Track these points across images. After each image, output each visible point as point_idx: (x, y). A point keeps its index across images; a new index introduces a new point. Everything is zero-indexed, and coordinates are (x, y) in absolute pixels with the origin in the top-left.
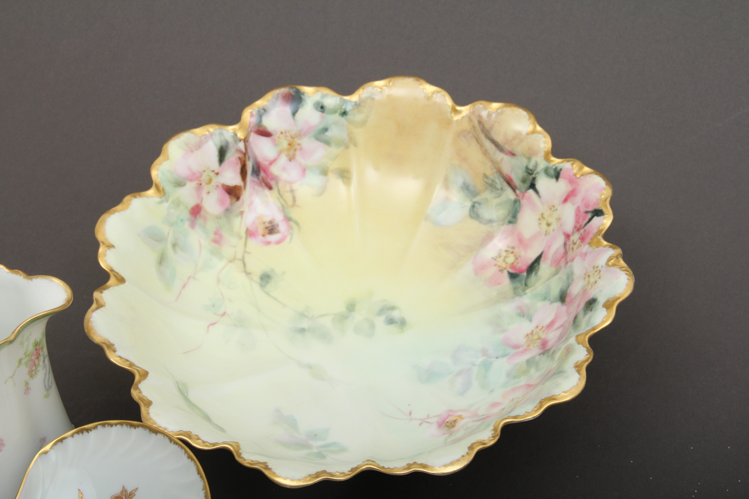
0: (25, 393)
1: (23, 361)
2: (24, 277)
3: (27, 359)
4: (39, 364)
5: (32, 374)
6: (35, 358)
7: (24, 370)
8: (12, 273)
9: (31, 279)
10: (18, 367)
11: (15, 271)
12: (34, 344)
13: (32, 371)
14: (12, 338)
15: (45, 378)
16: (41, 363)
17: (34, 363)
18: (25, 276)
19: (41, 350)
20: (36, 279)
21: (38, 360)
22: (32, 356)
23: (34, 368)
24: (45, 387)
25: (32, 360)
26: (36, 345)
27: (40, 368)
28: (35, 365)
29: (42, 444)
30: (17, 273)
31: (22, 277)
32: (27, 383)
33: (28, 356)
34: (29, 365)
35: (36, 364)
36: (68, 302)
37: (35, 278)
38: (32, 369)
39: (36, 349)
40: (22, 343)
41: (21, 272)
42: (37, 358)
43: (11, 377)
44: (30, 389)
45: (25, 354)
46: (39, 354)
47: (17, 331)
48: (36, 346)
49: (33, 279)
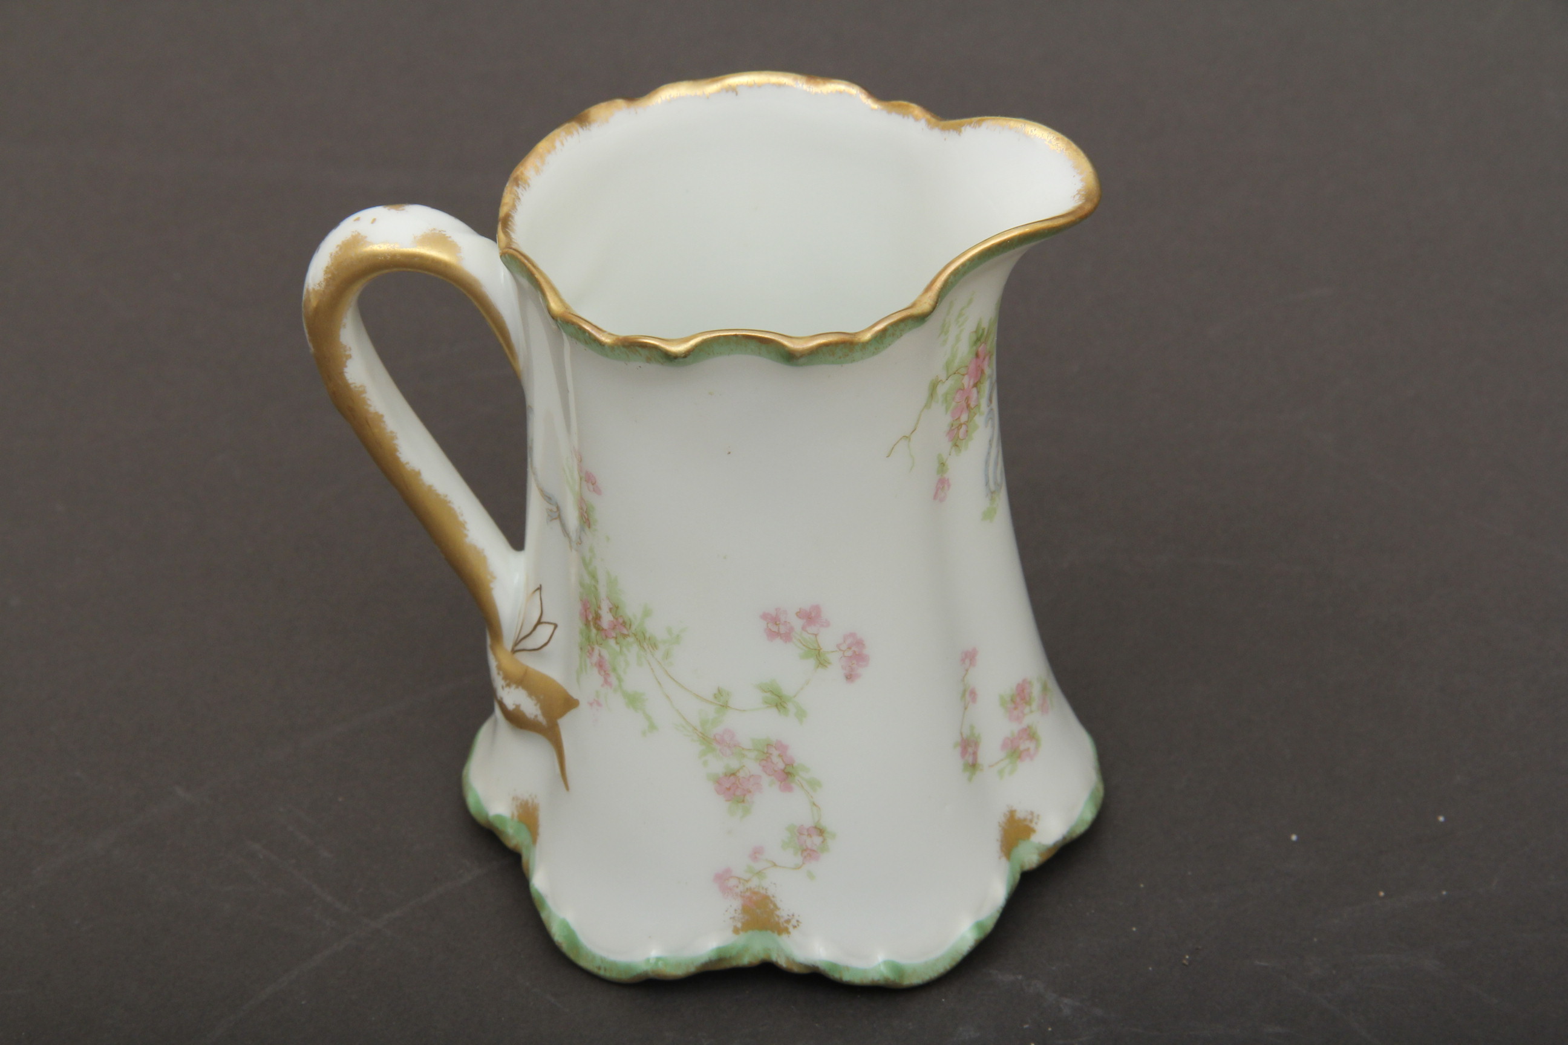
0: (935, 497)
1: (941, 390)
2: (928, 122)
3: (950, 383)
4: (978, 406)
5: (957, 436)
6: (972, 383)
7: (941, 418)
8: (889, 112)
9: (958, 129)
10: (927, 406)
11: (899, 106)
12: (974, 338)
13: (961, 425)
14: (925, 305)
15: (989, 453)
16: (984, 402)
17: (968, 399)
18: (933, 120)
19: (987, 359)
20: (975, 127)
21: (978, 392)
22: (964, 375)
23: (964, 417)
24: (987, 483)
25: (961, 389)
26: (978, 339)
27: (980, 420)
28: (968, 406)
29: (967, 670)
30: (905, 114)
31: (922, 124)
32: (942, 465)
33: (955, 373)
34: (954, 404)
35: (972, 404)
36: (1088, 198)
37: (970, 124)
38: (959, 418)
39: (977, 355)
40: (944, 330)
41: (916, 110)
42: (975, 385)
43: (905, 437)
44: (949, 486)
45: (947, 366)
46: (982, 372)
47: (938, 284)
48: (979, 343)
49: (963, 129)
